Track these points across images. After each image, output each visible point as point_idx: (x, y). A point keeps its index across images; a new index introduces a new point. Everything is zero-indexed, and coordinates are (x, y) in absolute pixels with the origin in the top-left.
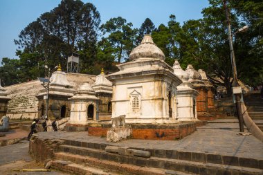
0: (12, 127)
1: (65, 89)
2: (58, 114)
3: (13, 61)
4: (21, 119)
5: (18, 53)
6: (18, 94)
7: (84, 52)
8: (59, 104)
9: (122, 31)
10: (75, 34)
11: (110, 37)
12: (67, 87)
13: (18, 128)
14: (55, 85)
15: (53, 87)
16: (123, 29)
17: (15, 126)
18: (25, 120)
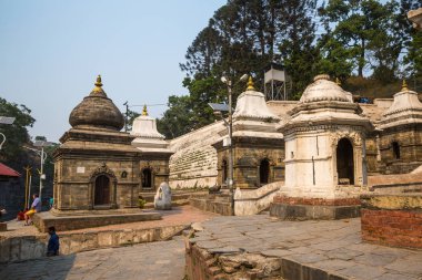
0: (178, 202)
1: (264, 124)
2: (255, 176)
3: (183, 99)
4: (195, 187)
5: (186, 82)
6: (191, 148)
7: (294, 60)
8: (255, 155)
9: (362, 14)
10: (273, 33)
11: (338, 29)
12: (269, 120)
13: (187, 203)
14: (245, 118)
15: (240, 122)
16: (364, 9)
17: (183, 201)
18: (201, 189)
